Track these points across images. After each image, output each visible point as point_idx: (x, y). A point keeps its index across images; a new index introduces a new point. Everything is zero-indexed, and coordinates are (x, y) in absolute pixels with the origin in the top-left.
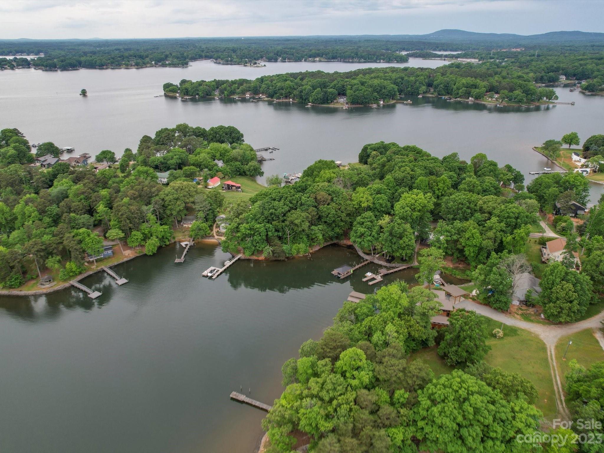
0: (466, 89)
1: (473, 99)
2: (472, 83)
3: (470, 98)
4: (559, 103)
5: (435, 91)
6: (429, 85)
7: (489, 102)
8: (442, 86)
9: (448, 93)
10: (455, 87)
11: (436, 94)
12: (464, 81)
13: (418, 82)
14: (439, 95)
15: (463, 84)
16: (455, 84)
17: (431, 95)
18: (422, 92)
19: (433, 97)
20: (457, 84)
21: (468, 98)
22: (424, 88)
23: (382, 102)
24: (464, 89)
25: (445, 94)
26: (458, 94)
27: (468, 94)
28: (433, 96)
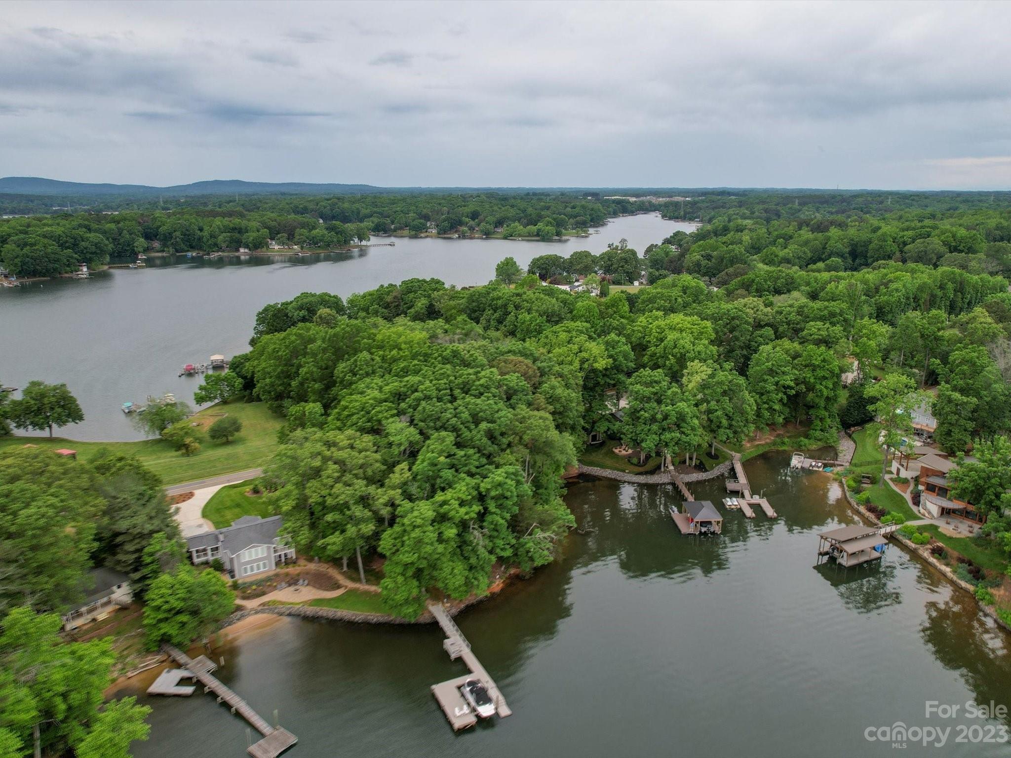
0: (228, 234)
1: (246, 250)
2: (231, 226)
3: (242, 250)
4: (374, 246)
5: (165, 245)
6: (149, 236)
7: (278, 251)
8: (178, 234)
9: (192, 247)
10: (205, 234)
11: (172, 250)
12: (218, 222)
13: (125, 232)
14: (177, 251)
15: (219, 228)
16: (201, 230)
17: (160, 254)
18: (141, 249)
19: (163, 257)
20: (206, 228)
21: (238, 250)
22: (141, 242)
23: (85, 269)
24: (224, 234)
25: (186, 248)
26: (216, 245)
27: (236, 244)
28: (164, 254)
